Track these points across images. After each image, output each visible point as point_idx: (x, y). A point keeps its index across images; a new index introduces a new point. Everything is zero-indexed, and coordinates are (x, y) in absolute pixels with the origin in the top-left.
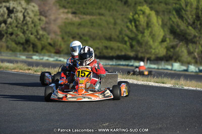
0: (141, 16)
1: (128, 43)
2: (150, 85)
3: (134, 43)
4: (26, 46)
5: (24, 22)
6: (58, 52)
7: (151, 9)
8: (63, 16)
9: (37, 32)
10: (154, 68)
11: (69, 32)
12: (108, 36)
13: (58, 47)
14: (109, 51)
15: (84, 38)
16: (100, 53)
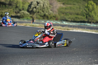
0: (90, 5)
1: (85, 16)
2: (93, 33)
3: (88, 16)
4: (44, 17)
5: (44, 7)
6: (57, 20)
7: (94, 2)
8: (59, 5)
9: (49, 11)
10: (95, 26)
11: (61, 12)
12: (77, 13)
13: (57, 18)
14: (77, 19)
15: (68, 14)
16: (74, 20)
